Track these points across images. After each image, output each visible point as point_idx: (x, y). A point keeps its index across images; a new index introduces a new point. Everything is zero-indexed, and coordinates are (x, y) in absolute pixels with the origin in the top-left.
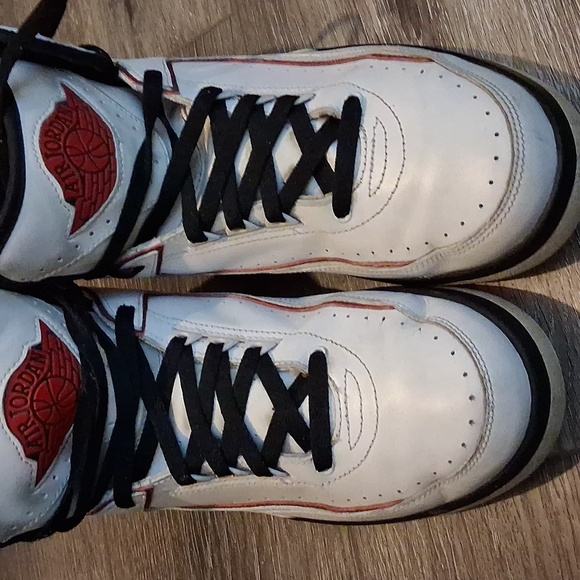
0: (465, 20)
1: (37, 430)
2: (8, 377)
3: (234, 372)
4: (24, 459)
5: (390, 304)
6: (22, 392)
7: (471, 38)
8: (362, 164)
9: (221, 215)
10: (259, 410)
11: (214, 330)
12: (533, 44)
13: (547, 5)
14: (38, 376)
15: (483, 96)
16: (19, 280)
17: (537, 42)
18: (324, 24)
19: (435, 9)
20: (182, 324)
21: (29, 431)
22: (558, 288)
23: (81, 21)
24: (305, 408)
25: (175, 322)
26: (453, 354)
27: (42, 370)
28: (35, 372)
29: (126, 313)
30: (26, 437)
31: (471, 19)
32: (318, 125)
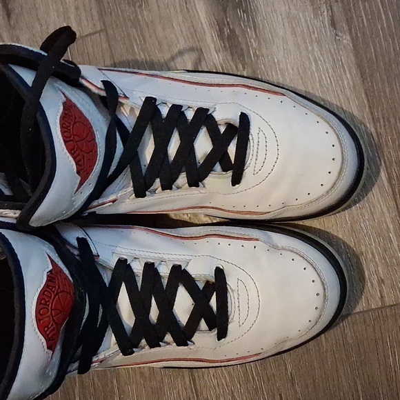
0: (276, 65)
1: (54, 329)
2: (37, 294)
3: (165, 282)
4: (46, 350)
5: (255, 237)
6: (45, 304)
8: (251, 155)
9: (158, 180)
10: (183, 305)
11: (142, 253)
12: (318, 85)
13: (327, 64)
14: (54, 292)
15: (322, 121)
16: (35, 226)
18: (176, 50)
19: (255, 54)
20: (118, 249)
21: (50, 330)
22: (330, 225)
24: (213, 302)
25: (113, 248)
26: (305, 269)
27: (55, 287)
28: (51, 290)
29: (83, 243)
30: (48, 335)
31: (279, 64)
32: (222, 129)
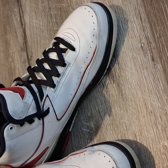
0: (127, 81)
7: (129, 86)
12: (147, 89)
13: (151, 79)
17: (148, 89)
19: (118, 76)
23: (15, 66)
26: (105, 157)
